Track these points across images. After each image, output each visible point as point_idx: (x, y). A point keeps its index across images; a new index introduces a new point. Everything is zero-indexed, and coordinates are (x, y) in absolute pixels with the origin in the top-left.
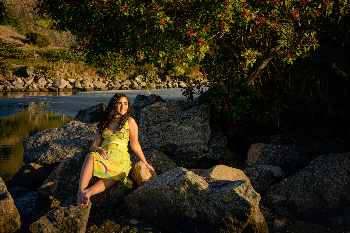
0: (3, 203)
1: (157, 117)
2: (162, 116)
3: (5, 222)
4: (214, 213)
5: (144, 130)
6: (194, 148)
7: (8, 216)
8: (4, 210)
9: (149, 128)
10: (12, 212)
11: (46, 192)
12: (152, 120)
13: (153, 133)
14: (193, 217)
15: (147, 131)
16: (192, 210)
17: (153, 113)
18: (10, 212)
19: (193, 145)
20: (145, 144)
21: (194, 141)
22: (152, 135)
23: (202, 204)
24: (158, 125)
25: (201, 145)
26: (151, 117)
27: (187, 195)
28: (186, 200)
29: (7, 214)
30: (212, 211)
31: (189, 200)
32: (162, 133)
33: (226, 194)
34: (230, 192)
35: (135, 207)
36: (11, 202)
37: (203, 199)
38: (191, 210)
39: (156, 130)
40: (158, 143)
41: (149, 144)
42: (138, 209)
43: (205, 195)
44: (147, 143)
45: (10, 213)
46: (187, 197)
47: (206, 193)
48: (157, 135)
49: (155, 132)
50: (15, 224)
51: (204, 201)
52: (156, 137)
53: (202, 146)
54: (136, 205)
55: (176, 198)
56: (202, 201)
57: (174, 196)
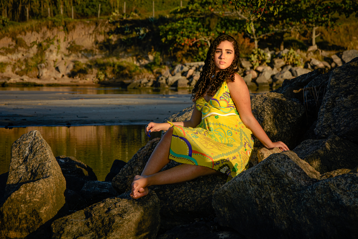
0: (29, 186)
3: (27, 212)
4: (309, 223)
5: (327, 104)
7: (32, 204)
8: (27, 196)
9: (335, 102)
10: (38, 200)
11: (121, 183)
12: (345, 88)
13: (340, 110)
14: (283, 227)
15: (333, 106)
16: (282, 216)
17: (349, 77)
18: (35, 200)
20: (326, 128)
22: (338, 112)
23: (293, 207)
24: (352, 95)
26: (345, 83)
27: (274, 191)
28: (273, 200)
29: (30, 202)
30: (305, 219)
31: (278, 200)
32: (354, 110)
35: (224, 212)
36: (39, 187)
37: (293, 198)
38: (281, 217)
39: (345, 105)
40: (345, 126)
41: (333, 128)
42: (227, 215)
43: (296, 191)
44: (329, 126)
45: (35, 201)
46: (275, 194)
48: (346, 113)
49: (344, 107)
50: (38, 217)
51: (294, 202)
52: (345, 117)
54: (226, 209)
55: (261, 196)
56: (292, 201)
57: (259, 193)
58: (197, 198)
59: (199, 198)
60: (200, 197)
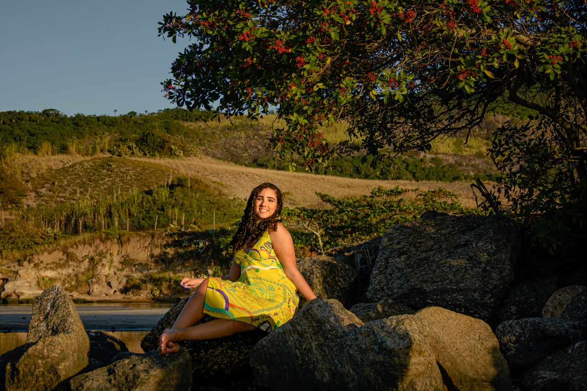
0: (47, 340)
1: (411, 244)
2: (420, 243)
3: (44, 369)
4: (352, 372)
5: (380, 265)
6: (461, 297)
7: (50, 360)
8: (45, 351)
9: (388, 263)
10: (57, 355)
11: (151, 344)
12: (399, 249)
13: (394, 271)
14: (325, 380)
15: (387, 268)
16: (324, 367)
17: (403, 237)
18: (53, 355)
19: (459, 291)
20: (378, 291)
21: (462, 285)
22: (391, 274)
23: (335, 356)
24: (405, 256)
25: (475, 291)
26: (399, 243)
27: (316, 340)
28: (314, 350)
29: (48, 357)
30: (348, 368)
31: (320, 350)
32: (408, 271)
33: (361, 334)
34: (366, 329)
35: (263, 370)
36: (58, 341)
37: (336, 346)
38: (323, 369)
39: (399, 266)
40: (399, 288)
41: (386, 291)
42: (266, 373)
43: (338, 338)
44: (382, 289)
45: (53, 357)
46: (316, 343)
47: (339, 335)
48: (399, 274)
49: (398, 268)
50: (57, 373)
51: (337, 351)
52: (398, 278)
53: (476, 295)
54: (264, 367)
55: (301, 347)
56: (335, 349)
57: (299, 344)
58: (235, 360)
59: (237, 360)
60: (238, 358)
